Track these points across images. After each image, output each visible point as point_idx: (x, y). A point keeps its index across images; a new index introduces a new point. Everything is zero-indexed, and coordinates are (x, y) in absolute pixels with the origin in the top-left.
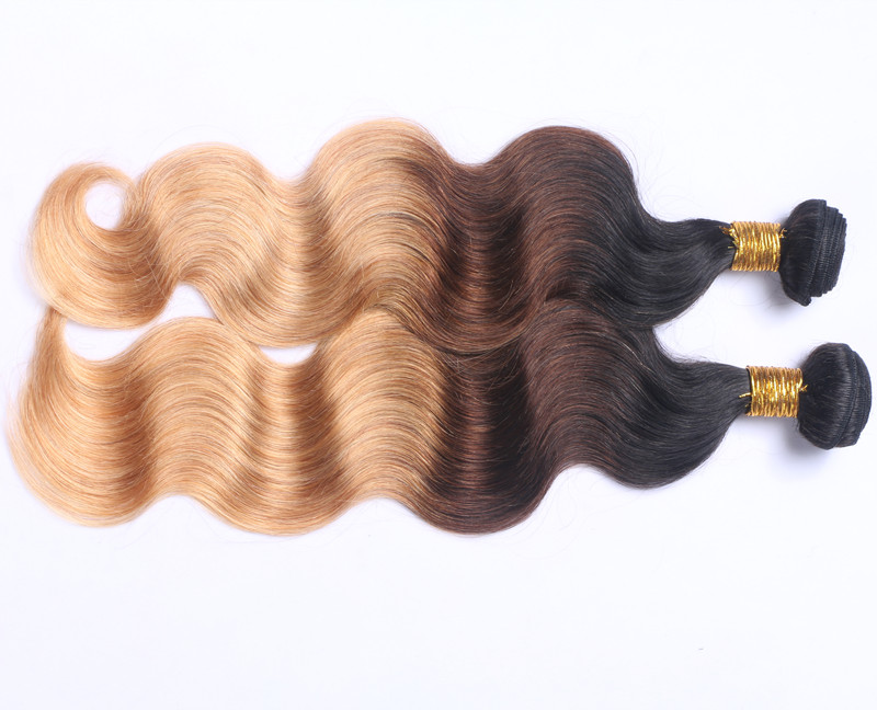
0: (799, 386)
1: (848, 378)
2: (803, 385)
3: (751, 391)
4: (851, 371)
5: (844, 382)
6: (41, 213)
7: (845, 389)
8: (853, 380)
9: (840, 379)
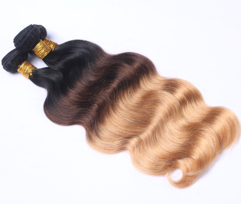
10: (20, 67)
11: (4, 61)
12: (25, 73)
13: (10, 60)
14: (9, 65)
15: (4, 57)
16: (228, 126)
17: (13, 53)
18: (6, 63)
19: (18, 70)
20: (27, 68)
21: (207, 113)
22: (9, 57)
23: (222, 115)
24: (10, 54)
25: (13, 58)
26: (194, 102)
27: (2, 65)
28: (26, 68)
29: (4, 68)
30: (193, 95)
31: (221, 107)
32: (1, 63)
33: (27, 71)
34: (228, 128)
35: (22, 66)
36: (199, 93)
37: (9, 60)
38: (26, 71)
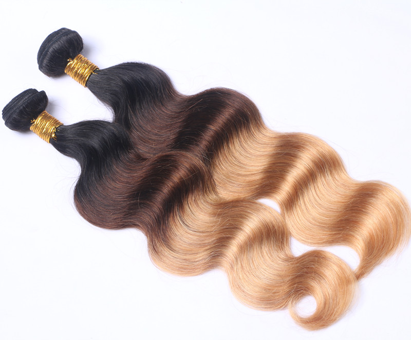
0: (71, 62)
1: (51, 50)
2: (69, 62)
3: (92, 73)
4: (48, 51)
5: (54, 49)
7: (56, 46)
8: (49, 47)
9: (55, 51)
10: (34, 123)
11: (7, 111)
12: (44, 134)
13: (18, 111)
14: (15, 119)
15: (7, 106)
16: (391, 215)
17: (22, 98)
18: (10, 116)
19: (31, 128)
20: (47, 124)
21: (352, 194)
22: (15, 106)
23: (380, 196)
24: (17, 100)
25: (22, 108)
26: (329, 173)
27: (4, 119)
28: (45, 125)
29: (6, 124)
30: (327, 161)
31: (376, 181)
32: (2, 116)
33: (47, 130)
34: (391, 219)
35: (38, 121)
36: (337, 157)
37: (15, 111)
38: (45, 129)
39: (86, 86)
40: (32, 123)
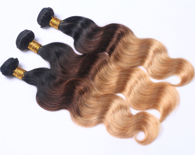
1: (22, 38)
2: (30, 43)
3: (40, 48)
6: (154, 139)
8: (21, 38)
19: (13, 74)
35: (16, 70)
39: (37, 53)
40: (14, 72)
